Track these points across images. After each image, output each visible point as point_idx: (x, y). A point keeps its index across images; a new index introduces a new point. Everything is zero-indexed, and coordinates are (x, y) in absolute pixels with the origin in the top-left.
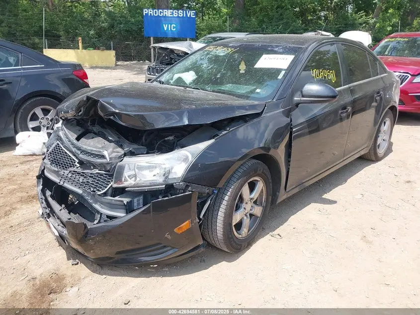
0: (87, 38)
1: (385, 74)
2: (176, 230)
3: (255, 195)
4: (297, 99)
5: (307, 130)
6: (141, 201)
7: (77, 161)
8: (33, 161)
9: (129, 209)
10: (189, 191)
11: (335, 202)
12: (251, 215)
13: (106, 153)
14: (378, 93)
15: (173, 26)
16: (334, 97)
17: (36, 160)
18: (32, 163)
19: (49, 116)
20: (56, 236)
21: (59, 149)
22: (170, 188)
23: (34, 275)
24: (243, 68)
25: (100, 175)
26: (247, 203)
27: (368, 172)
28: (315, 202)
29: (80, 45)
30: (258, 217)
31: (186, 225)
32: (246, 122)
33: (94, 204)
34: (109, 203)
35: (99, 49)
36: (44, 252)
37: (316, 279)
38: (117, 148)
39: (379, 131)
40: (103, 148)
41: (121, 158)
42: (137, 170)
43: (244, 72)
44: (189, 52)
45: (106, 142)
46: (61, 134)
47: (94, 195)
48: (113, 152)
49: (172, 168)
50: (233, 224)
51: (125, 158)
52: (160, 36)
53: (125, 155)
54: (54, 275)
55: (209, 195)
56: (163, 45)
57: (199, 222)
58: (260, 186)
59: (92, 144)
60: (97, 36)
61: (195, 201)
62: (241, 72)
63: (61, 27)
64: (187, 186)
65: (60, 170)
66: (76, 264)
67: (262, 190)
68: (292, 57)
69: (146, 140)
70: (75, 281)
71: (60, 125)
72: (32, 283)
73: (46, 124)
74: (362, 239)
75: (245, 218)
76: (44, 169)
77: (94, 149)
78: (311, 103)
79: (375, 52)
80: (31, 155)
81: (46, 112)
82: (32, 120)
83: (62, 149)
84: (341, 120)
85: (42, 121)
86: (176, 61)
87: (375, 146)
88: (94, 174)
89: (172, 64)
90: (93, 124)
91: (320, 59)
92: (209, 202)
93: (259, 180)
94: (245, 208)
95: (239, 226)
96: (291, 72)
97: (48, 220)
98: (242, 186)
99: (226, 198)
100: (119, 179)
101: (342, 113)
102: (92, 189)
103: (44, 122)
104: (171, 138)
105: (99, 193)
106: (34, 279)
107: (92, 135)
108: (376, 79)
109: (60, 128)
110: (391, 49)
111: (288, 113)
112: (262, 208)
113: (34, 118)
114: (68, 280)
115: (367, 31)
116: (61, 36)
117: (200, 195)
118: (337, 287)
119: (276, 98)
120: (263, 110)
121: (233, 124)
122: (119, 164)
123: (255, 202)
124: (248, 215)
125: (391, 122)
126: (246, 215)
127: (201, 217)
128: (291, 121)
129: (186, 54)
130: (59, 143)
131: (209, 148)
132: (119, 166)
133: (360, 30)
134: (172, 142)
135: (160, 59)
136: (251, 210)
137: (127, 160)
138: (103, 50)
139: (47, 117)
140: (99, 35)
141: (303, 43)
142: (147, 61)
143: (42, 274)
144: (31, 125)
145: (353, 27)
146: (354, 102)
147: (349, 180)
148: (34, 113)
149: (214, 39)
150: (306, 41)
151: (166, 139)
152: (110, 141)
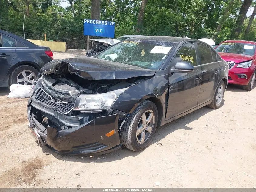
0: (49, 34)
1: (220, 61)
2: (106, 135)
3: (149, 120)
4: (172, 70)
5: (177, 89)
6: (88, 119)
7: (52, 98)
8: (19, 101)
9: (81, 122)
10: (115, 114)
11: (192, 129)
12: (146, 131)
13: (70, 92)
14: (217, 70)
15: (101, 30)
16: (192, 70)
17: (21, 100)
18: (18, 102)
19: (30, 76)
20: (39, 137)
21: (41, 91)
22: (104, 112)
23: (24, 160)
24: (143, 53)
25: (66, 104)
26: (144, 124)
27: (211, 114)
28: (181, 128)
29: (45, 38)
30: (149, 133)
31: (112, 132)
32: (145, 80)
33: (61, 120)
34: (70, 119)
35: (56, 41)
36: (30, 148)
37: (181, 166)
38: (76, 90)
39: (217, 92)
40: (68, 89)
41: (78, 95)
42: (86, 102)
43: (144, 55)
44: (111, 45)
45: (70, 87)
46: (42, 83)
47: (62, 115)
48: (74, 92)
49: (106, 101)
50: (137, 135)
51: (81, 95)
52: (93, 35)
53: (81, 93)
54: (36, 160)
55: (125, 117)
56: (97, 40)
57: (119, 132)
58: (152, 115)
59: (62, 88)
60: (55, 33)
61: (118, 120)
62: (142, 55)
63: (34, 27)
64: (114, 111)
65: (42, 102)
66: (48, 155)
67: (153, 118)
68: (171, 48)
69: (91, 87)
70: (48, 163)
71: (41, 78)
72: (23, 163)
73: (27, 81)
74: (206, 147)
75: (143, 132)
76: (31, 102)
77: (63, 90)
78: (180, 72)
79: (216, 50)
80: (18, 98)
81: (28, 74)
82: (19, 78)
83: (43, 92)
84: (196, 85)
85: (25, 79)
86: (104, 50)
87: (215, 101)
88: (62, 104)
89: (102, 51)
90: (62, 77)
91: (186, 51)
92: (125, 120)
93: (151, 112)
94: (143, 127)
95: (139, 137)
96: (170, 55)
97: (34, 129)
98: (142, 113)
99: (134, 119)
100: (77, 106)
101: (196, 79)
102: (61, 112)
103: (26, 79)
104: (105, 86)
105: (65, 114)
106: (25, 161)
107: (62, 83)
108: (215, 63)
109: (42, 80)
110: (225, 49)
111: (167, 77)
112: (152, 128)
113: (21, 77)
114: (44, 163)
115: (213, 39)
116: (34, 32)
117: (120, 116)
118: (192, 170)
119: (161, 68)
120: (154, 74)
121: (138, 81)
122: (78, 98)
123: (149, 124)
124: (144, 131)
125: (224, 88)
126: (143, 131)
127: (120, 128)
128: (169, 81)
129: (110, 45)
130: (41, 88)
131: (126, 92)
132: (77, 99)
133: (208, 38)
134: (106, 88)
135: (94, 48)
136: (146, 128)
137: (81, 96)
138: (59, 41)
139: (28, 76)
140: (56, 33)
141: (176, 41)
142: (84, 49)
143: (28, 159)
144: (19, 80)
145: (205, 36)
146: (203, 74)
147: (200, 118)
148: (21, 74)
149: (126, 38)
150: (178, 40)
151: (102, 87)
152: (73, 86)
